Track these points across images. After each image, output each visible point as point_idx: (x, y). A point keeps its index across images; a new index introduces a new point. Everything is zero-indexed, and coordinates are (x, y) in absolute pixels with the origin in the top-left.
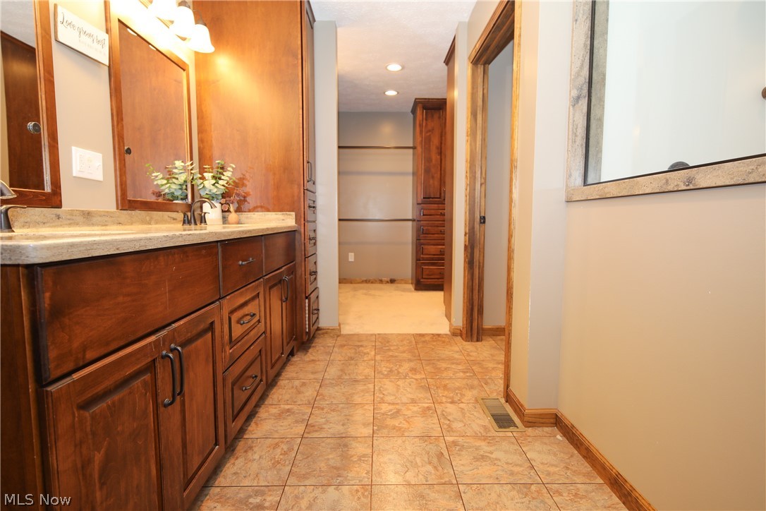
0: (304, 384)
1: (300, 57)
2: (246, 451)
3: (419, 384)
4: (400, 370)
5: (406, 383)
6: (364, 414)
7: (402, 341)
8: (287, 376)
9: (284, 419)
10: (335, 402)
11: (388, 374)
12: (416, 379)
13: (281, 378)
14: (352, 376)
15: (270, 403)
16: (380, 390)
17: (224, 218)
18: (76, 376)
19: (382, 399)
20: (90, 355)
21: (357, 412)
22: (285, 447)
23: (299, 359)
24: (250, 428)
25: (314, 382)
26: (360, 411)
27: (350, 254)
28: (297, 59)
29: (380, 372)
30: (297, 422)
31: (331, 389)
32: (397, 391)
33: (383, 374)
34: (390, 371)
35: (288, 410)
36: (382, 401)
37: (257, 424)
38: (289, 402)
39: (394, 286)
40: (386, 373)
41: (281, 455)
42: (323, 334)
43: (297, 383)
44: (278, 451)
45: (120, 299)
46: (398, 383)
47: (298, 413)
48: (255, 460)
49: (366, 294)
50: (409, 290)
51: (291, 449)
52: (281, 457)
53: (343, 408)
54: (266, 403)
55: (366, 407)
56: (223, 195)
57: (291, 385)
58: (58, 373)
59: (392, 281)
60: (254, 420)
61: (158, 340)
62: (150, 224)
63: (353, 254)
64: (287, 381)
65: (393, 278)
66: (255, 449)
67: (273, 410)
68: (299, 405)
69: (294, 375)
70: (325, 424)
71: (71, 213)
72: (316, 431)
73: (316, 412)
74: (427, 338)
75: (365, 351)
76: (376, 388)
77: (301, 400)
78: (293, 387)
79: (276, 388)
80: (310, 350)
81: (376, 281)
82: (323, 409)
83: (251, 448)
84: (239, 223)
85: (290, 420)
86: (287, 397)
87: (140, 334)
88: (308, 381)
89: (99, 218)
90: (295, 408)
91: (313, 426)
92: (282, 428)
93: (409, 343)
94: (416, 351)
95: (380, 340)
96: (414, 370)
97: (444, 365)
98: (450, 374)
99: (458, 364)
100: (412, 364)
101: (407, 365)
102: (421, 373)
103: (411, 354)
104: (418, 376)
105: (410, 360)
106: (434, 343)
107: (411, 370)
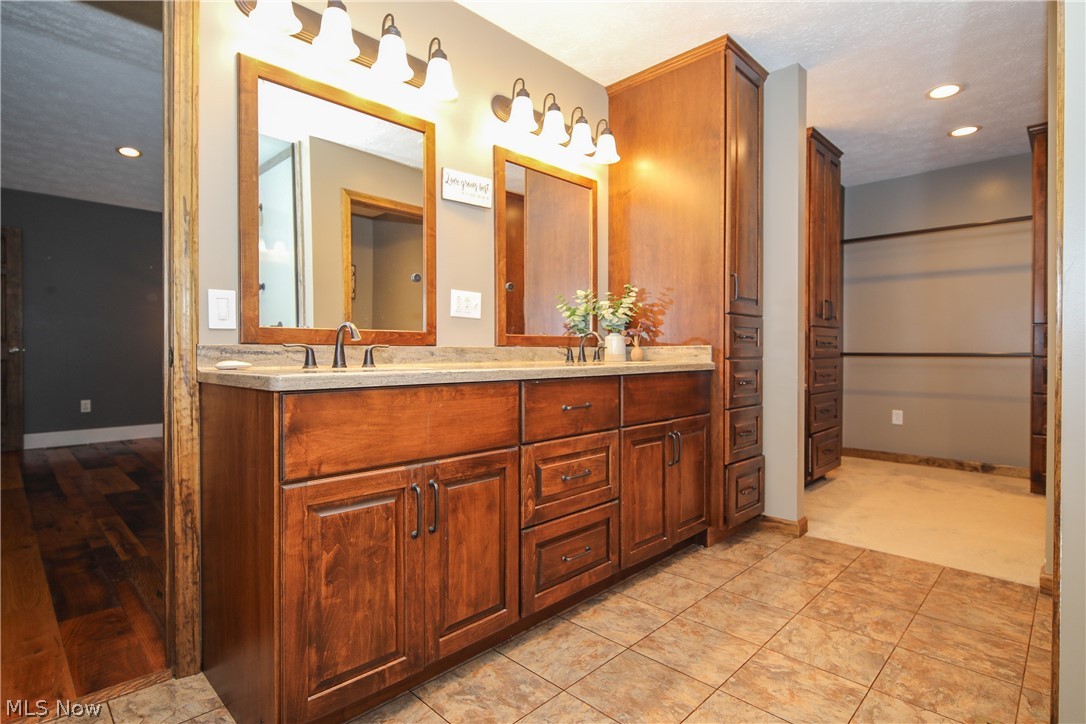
0: (688, 586)
1: (722, 134)
2: (560, 636)
3: (873, 648)
4: (857, 617)
5: (848, 640)
6: (732, 655)
7: (908, 573)
8: (675, 570)
9: (629, 618)
10: (708, 622)
11: (828, 615)
12: (874, 640)
13: (667, 570)
14: (764, 600)
15: (630, 594)
16: (790, 632)
17: (628, 353)
18: (310, 483)
19: (782, 646)
20: (325, 469)
21: (727, 648)
22: (600, 649)
23: (710, 553)
24: (584, 614)
25: (704, 588)
26: (731, 649)
27: (894, 412)
28: (719, 139)
29: (817, 609)
30: (639, 628)
31: (718, 604)
32: (820, 645)
33: (819, 613)
34: (835, 612)
35: (641, 611)
36: (779, 649)
37: (595, 612)
38: (650, 602)
39: (987, 477)
40: (826, 612)
41: (590, 656)
42: (772, 528)
43: (680, 582)
44: (591, 651)
45: (365, 427)
46: (832, 634)
47: (650, 618)
48: (560, 648)
49: (909, 483)
50: (1018, 491)
51: (604, 655)
52: (588, 658)
53: (711, 635)
54: (625, 593)
55: (744, 647)
56: (628, 326)
57: (670, 582)
58: (293, 476)
59: (986, 469)
60: (596, 606)
61: (408, 471)
62: (533, 360)
63: (901, 412)
64: (671, 576)
65: (989, 462)
66: (570, 638)
67: (625, 604)
68: (659, 609)
69: (686, 571)
70: (669, 644)
71: (445, 350)
72: (651, 648)
73: (673, 626)
74: (969, 582)
75: (821, 570)
76: (787, 628)
77: (668, 605)
78: (671, 585)
79: (651, 579)
80: (736, 546)
81: (949, 464)
82: (683, 625)
83: (568, 634)
84: (643, 359)
85: (635, 622)
86: (653, 594)
87: (387, 461)
88: (696, 584)
89: (473, 355)
90: (651, 609)
91: (653, 641)
92: (618, 628)
93: (919, 580)
94: (921, 597)
95: (865, 561)
96: (883, 625)
97: (960, 637)
98: (959, 656)
99: (997, 645)
100: (890, 615)
101: (877, 613)
102: (894, 633)
103: (904, 598)
104: (882, 637)
105: (893, 607)
106: (978, 595)
107: (877, 623)
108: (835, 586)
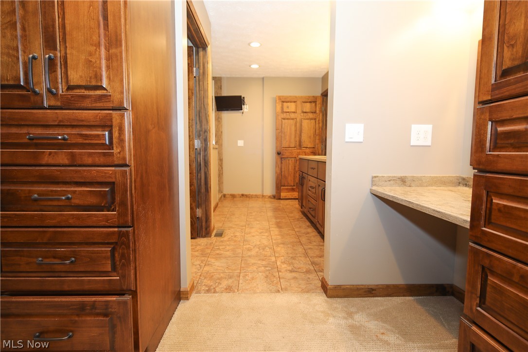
4: (258, 250)
5: (255, 243)
11: (265, 248)
14: (286, 246)
29: (270, 249)
33: (268, 247)
75: (286, 266)
76: (271, 241)
93: (246, 275)
94: (243, 265)
95: (275, 279)
96: (249, 250)
97: (228, 253)
98: (228, 248)
99: (218, 254)
100: (249, 254)
101: (253, 253)
102: (246, 248)
103: (248, 262)
104: (248, 246)
105: (250, 257)
106: (222, 275)
107: (251, 250)
108: (273, 259)
